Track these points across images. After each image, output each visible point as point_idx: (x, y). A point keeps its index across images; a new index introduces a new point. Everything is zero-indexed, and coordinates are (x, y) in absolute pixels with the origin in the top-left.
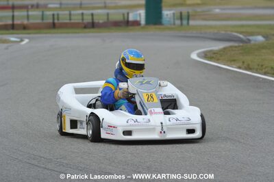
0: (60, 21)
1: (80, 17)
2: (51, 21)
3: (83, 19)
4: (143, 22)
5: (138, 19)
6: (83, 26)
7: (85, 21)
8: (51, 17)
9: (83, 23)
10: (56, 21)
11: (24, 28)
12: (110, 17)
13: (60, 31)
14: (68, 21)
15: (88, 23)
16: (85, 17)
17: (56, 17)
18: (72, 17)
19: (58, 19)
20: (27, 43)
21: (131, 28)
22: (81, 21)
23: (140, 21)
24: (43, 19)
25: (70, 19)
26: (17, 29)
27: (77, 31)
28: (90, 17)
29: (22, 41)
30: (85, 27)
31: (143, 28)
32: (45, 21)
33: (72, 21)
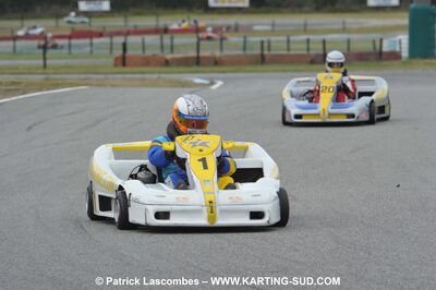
0: (272, 52)
1: (305, 46)
2: (258, 52)
3: (308, 49)
4: (405, 54)
5: (398, 49)
6: (309, 60)
7: (312, 52)
8: (259, 45)
9: (309, 56)
10: (266, 52)
11: (216, 62)
12: (353, 46)
13: (271, 67)
14: (285, 52)
15: (317, 55)
16: (311, 46)
17: (266, 45)
18: (292, 46)
19: (269, 49)
20: (221, 87)
21: (385, 63)
22: (305, 52)
23: (400, 52)
24: (245, 49)
25: (288, 50)
26: (204, 65)
27: (300, 68)
28: (321, 46)
29: (212, 83)
30: (313, 62)
31: (404, 63)
32: (248, 52)
33: (292, 52)
